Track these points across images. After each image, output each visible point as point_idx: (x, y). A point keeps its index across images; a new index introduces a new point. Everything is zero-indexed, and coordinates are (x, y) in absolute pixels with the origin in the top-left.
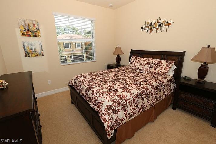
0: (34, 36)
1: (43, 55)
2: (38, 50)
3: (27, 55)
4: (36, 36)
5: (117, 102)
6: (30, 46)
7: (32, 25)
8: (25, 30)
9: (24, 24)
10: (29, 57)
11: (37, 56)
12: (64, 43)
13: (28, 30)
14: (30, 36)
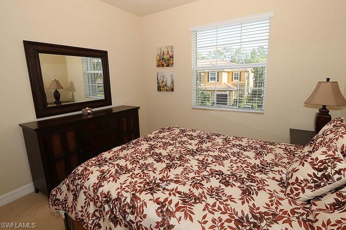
0: (167, 66)
1: (172, 90)
2: (169, 84)
3: (159, 89)
4: (168, 66)
5: (122, 204)
6: (162, 78)
7: (166, 53)
8: (160, 60)
9: (160, 54)
10: (160, 91)
11: (167, 90)
12: (208, 73)
13: (163, 59)
14: (163, 66)
